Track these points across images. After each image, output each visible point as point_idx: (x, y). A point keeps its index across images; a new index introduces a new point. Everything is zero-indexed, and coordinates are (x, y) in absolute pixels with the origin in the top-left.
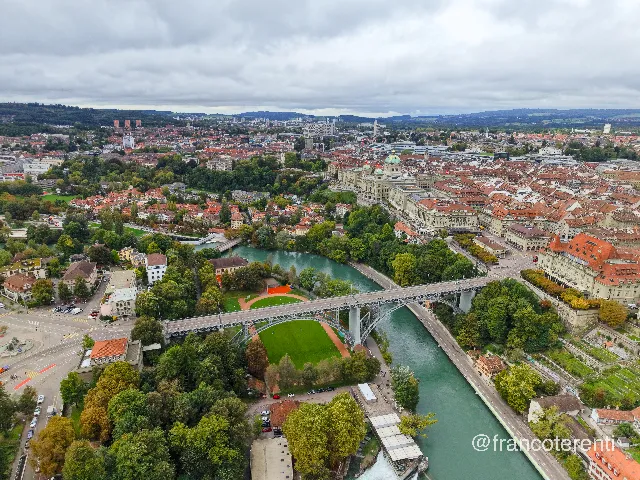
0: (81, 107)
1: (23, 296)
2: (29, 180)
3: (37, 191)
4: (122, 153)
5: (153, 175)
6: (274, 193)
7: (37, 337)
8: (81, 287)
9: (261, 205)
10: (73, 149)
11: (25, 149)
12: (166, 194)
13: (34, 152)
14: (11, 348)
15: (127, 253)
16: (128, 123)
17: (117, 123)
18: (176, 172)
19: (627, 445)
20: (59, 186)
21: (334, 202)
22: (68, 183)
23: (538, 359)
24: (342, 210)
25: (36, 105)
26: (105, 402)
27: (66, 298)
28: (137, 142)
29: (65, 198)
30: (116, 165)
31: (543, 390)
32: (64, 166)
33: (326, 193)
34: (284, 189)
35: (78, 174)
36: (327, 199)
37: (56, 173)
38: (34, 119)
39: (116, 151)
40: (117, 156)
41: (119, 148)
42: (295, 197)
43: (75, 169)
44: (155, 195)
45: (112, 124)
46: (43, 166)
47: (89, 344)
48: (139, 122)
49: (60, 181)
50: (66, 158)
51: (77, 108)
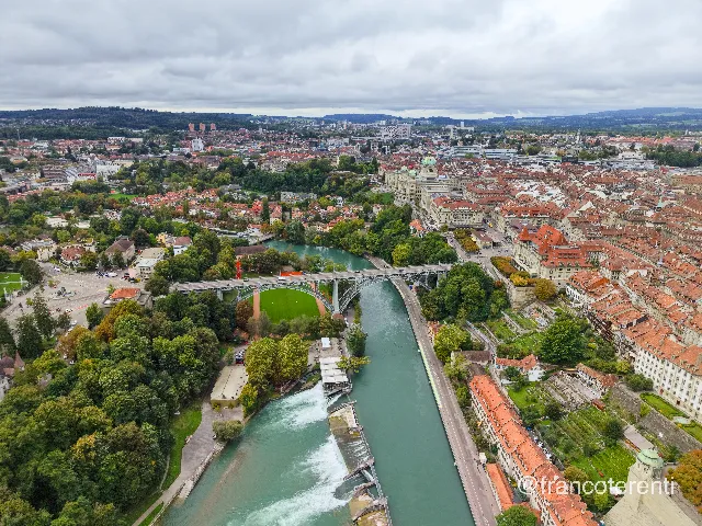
0: (159, 111)
1: (74, 263)
2: (100, 180)
3: (106, 189)
4: (189, 156)
5: (213, 176)
6: (321, 194)
7: (80, 289)
8: (118, 259)
9: (303, 206)
10: (145, 151)
11: (100, 152)
12: (220, 194)
13: (108, 154)
14: (60, 294)
15: (162, 237)
16: (202, 127)
17: (192, 126)
18: (234, 174)
19: (508, 382)
20: (127, 186)
21: (372, 202)
22: (133, 184)
23: (479, 327)
24: (377, 210)
25: (118, 108)
26: (113, 321)
27: (107, 267)
28: (207, 146)
29: (129, 197)
30: (180, 168)
31: (466, 346)
32: (132, 168)
33: (367, 194)
34: (331, 191)
35: (144, 175)
36: (366, 200)
37: (125, 174)
38: (113, 124)
39: (182, 154)
40: (182, 159)
41: (187, 150)
42: (340, 198)
43: (142, 170)
44: (209, 195)
45: (187, 128)
46: (114, 168)
47: (112, 291)
48: (213, 126)
49: (128, 181)
50: (136, 160)
51: (156, 112)
